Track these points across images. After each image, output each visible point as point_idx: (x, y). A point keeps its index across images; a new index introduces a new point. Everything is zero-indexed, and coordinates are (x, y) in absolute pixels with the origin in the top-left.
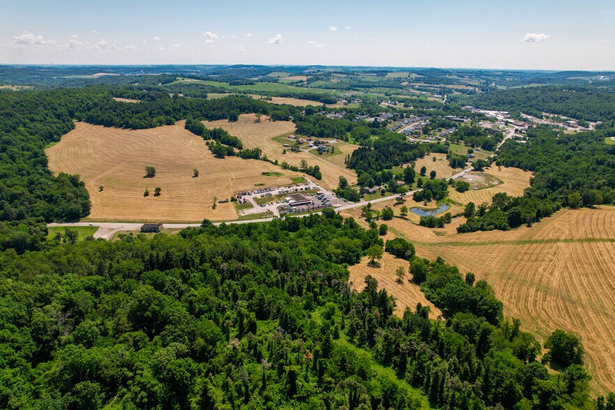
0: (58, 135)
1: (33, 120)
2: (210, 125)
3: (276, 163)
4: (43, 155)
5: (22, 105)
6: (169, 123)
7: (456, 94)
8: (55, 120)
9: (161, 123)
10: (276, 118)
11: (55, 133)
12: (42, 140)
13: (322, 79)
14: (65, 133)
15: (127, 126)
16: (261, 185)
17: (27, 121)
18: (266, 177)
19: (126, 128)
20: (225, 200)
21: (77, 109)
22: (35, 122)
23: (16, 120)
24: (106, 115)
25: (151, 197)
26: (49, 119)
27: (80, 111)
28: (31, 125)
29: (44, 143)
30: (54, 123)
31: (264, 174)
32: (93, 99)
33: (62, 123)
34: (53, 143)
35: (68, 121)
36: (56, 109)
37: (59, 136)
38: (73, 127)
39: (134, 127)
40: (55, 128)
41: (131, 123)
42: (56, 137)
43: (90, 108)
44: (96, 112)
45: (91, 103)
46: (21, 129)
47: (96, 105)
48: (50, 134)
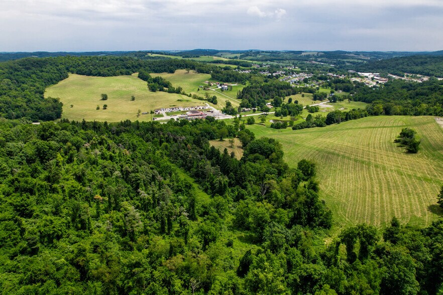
1: (42, 71)
2: (153, 75)
3: (190, 96)
5: (37, 64)
7: (347, 64)
8: (56, 71)
9: (122, 74)
10: (201, 71)
11: (54, 79)
12: (45, 82)
13: (251, 55)
14: (62, 80)
15: (99, 74)
16: (174, 106)
17: (38, 71)
18: (179, 102)
19: (99, 76)
20: (146, 112)
21: (71, 67)
24: (88, 69)
25: (100, 110)
26: (52, 71)
27: (74, 67)
28: (41, 74)
29: (46, 85)
30: (55, 73)
31: (178, 100)
33: (60, 74)
34: (52, 85)
35: (65, 73)
36: (58, 66)
37: (57, 81)
38: (67, 77)
39: (104, 75)
40: (55, 76)
41: (102, 73)
42: (54, 81)
43: (79, 66)
44: (83, 68)
45: (80, 63)
46: (34, 76)
47: (84, 63)
48: (51, 80)
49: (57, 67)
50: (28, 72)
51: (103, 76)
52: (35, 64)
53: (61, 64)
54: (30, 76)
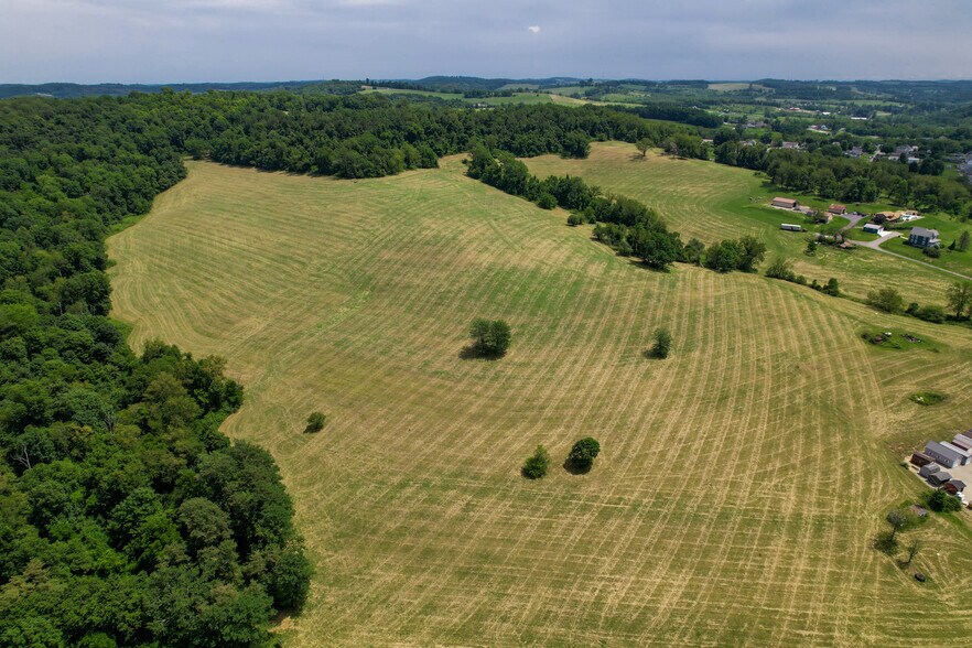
0: (145, 196)
1: (82, 156)
4: (100, 264)
6: (428, 163)
8: (138, 156)
11: (138, 191)
14: (163, 189)
15: (324, 168)
17: (65, 157)
21: (189, 131)
22: (87, 161)
23: (37, 156)
24: (265, 143)
25: (557, 478)
26: (122, 154)
27: (198, 135)
28: (76, 168)
29: (105, 220)
30: (136, 163)
32: (226, 107)
33: (155, 163)
34: (130, 218)
35: (169, 158)
36: (139, 131)
37: (149, 197)
38: (182, 174)
39: (345, 172)
40: (138, 178)
41: (335, 162)
42: (138, 201)
43: (219, 129)
44: (231, 137)
45: (221, 117)
46: (48, 179)
47: (232, 120)
48: (125, 194)
49: (139, 137)
50: (21, 162)
51: (345, 176)
52: (51, 123)
53: (149, 122)
54: (32, 179)
